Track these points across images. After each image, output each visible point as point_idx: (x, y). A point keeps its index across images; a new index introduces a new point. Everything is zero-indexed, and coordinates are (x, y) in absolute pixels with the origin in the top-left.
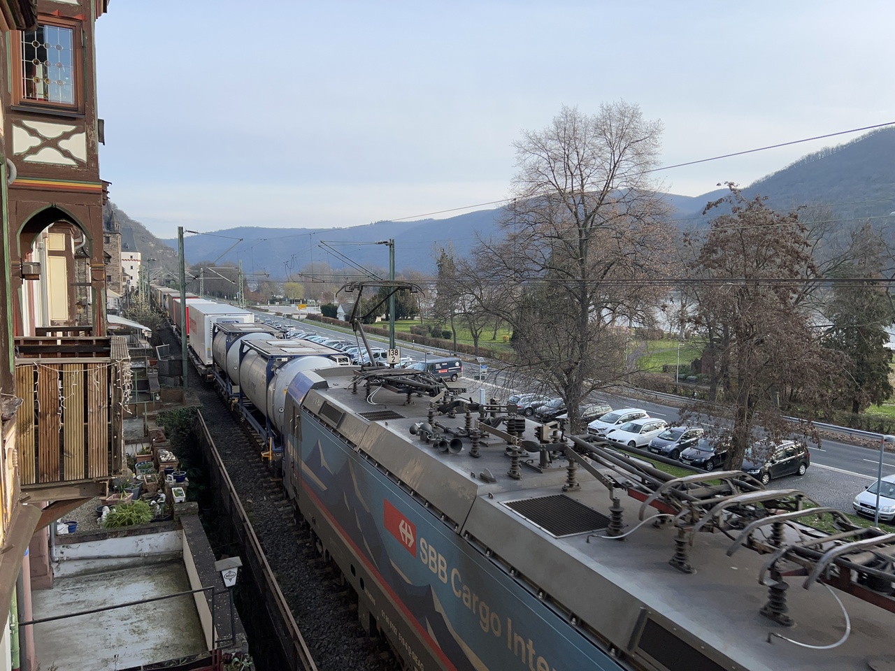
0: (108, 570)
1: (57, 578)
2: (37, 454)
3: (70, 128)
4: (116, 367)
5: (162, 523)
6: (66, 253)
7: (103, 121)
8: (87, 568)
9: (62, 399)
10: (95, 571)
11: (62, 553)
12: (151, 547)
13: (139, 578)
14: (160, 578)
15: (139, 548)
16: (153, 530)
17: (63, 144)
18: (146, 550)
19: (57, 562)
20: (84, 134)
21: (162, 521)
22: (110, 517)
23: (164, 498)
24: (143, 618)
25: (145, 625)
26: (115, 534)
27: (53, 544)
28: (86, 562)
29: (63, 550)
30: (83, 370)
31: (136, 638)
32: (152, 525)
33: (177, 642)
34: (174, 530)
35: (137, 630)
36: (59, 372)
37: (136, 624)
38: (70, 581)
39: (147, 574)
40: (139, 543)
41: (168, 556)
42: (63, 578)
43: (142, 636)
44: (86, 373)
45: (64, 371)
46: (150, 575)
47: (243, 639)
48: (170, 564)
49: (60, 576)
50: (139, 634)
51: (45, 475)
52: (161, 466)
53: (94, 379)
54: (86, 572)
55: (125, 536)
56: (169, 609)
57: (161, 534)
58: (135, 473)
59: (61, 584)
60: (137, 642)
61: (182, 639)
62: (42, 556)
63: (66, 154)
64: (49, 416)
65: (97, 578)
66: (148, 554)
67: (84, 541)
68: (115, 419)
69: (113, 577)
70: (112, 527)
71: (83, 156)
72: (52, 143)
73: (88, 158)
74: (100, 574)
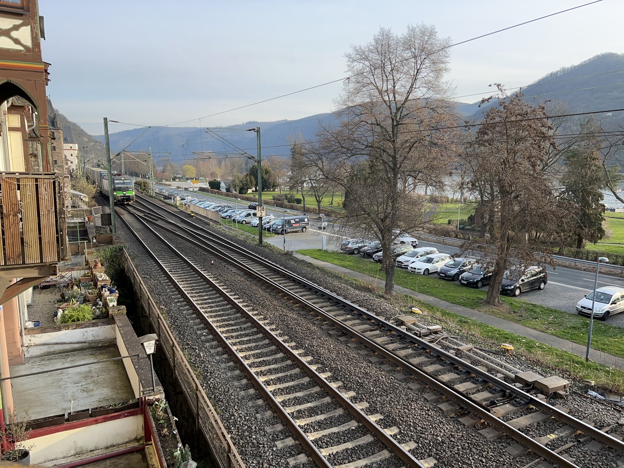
0: (63, 352)
1: (28, 358)
2: (4, 244)
3: (18, 22)
4: (59, 182)
5: (100, 320)
6: (21, 129)
7: (43, 17)
8: (49, 351)
9: (21, 204)
10: (54, 353)
11: (30, 340)
12: (94, 337)
13: (86, 357)
14: (101, 356)
15: (85, 337)
16: (94, 325)
17: (14, 34)
18: (90, 338)
19: (26, 347)
20: (29, 27)
21: (101, 319)
22: (63, 316)
23: (102, 304)
24: (90, 382)
25: (91, 387)
26: (67, 328)
27: (23, 334)
28: (47, 346)
29: (31, 338)
30: (35, 183)
31: (85, 394)
32: (94, 321)
33: (114, 396)
34: (109, 324)
35: (86, 389)
36: (17, 184)
37: (85, 386)
38: (37, 360)
39: (91, 354)
40: (85, 333)
41: (106, 342)
42: (31, 358)
43: (90, 393)
44: (37, 185)
45: (20, 183)
46: (93, 355)
47: (161, 390)
48: (109, 348)
49: (29, 356)
50: (87, 392)
51: (11, 259)
52: (98, 284)
53: (43, 190)
54: (49, 354)
55: (74, 329)
56: (108, 376)
57: (100, 327)
58: (80, 288)
59: (31, 361)
60: (86, 397)
61: (118, 395)
62: (15, 342)
63: (17, 41)
64: (11, 217)
65: (56, 357)
66: (92, 341)
67: (45, 332)
68: (61, 220)
69: (67, 357)
70: (65, 322)
71: (29, 43)
72: (6, 33)
73: (33, 45)
74: (58, 355)
